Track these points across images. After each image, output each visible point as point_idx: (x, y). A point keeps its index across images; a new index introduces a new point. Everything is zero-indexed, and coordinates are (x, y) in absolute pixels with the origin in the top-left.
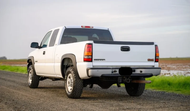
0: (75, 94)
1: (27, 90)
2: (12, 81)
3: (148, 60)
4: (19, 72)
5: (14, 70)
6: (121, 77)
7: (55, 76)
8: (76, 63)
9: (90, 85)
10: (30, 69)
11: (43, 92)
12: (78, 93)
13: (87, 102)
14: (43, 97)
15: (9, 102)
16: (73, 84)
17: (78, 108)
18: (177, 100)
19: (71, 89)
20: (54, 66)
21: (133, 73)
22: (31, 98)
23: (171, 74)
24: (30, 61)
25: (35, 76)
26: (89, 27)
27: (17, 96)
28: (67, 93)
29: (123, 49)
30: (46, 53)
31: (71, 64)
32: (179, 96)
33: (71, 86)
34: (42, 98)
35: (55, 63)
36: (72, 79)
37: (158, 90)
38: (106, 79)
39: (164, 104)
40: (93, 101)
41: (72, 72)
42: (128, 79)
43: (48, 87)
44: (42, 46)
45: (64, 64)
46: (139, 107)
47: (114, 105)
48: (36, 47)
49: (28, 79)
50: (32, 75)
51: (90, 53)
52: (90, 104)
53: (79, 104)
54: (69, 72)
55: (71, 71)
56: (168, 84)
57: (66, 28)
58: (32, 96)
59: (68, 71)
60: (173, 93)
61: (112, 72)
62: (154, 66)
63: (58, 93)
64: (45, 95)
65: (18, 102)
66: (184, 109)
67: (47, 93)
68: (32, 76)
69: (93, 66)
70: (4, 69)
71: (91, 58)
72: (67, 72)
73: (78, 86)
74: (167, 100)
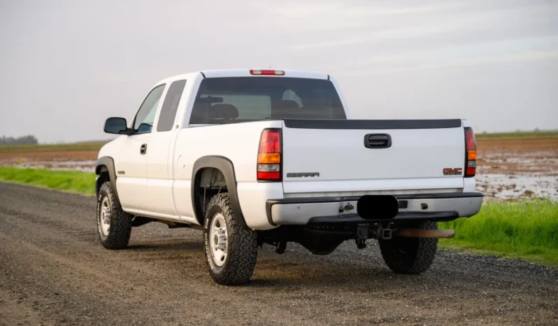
0: (234, 274)
1: (96, 256)
2: (52, 222)
3: (444, 172)
4: (73, 191)
5: (61, 183)
6: (367, 224)
7: (176, 217)
8: (236, 183)
9: (276, 245)
10: (104, 195)
11: (143, 263)
12: (242, 271)
13: (268, 297)
14: (142, 283)
15: (46, 299)
16: (229, 245)
17: (241, 318)
18: (530, 286)
19: (222, 259)
20: (173, 188)
21: (400, 210)
22: (107, 284)
23: (517, 188)
24: (103, 170)
25: (119, 213)
26: (272, 73)
27: (68, 276)
28: (212, 268)
29: (370, 141)
30: (148, 149)
31: (221, 184)
32: (537, 269)
33: (222, 250)
34: (140, 284)
35: (174, 179)
36: (224, 228)
37: (477, 251)
38: (322, 230)
39: (491, 299)
40: (285, 295)
41: (226, 209)
42: (388, 229)
43: (157, 243)
44: (136, 128)
45: (202, 186)
46: (418, 312)
47: (346, 307)
48: (121, 132)
49: (100, 221)
50: (110, 212)
51: (276, 157)
52: (279, 304)
53: (246, 306)
54: (217, 210)
55: (220, 205)
56: (506, 232)
57: (207, 77)
58: (109, 279)
59: (213, 204)
60: (519, 260)
61: (341, 211)
62: (462, 188)
63: (185, 267)
64: (149, 272)
65: (71, 302)
66: (548, 318)
67: (154, 265)
68: (109, 214)
69: (284, 194)
70: (28, 181)
71: (278, 170)
72: (209, 208)
73: (241, 249)
74: (501, 288)
